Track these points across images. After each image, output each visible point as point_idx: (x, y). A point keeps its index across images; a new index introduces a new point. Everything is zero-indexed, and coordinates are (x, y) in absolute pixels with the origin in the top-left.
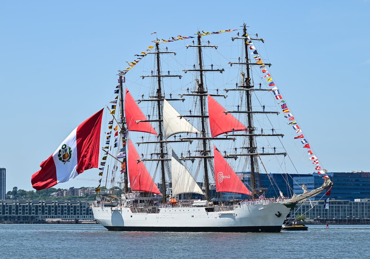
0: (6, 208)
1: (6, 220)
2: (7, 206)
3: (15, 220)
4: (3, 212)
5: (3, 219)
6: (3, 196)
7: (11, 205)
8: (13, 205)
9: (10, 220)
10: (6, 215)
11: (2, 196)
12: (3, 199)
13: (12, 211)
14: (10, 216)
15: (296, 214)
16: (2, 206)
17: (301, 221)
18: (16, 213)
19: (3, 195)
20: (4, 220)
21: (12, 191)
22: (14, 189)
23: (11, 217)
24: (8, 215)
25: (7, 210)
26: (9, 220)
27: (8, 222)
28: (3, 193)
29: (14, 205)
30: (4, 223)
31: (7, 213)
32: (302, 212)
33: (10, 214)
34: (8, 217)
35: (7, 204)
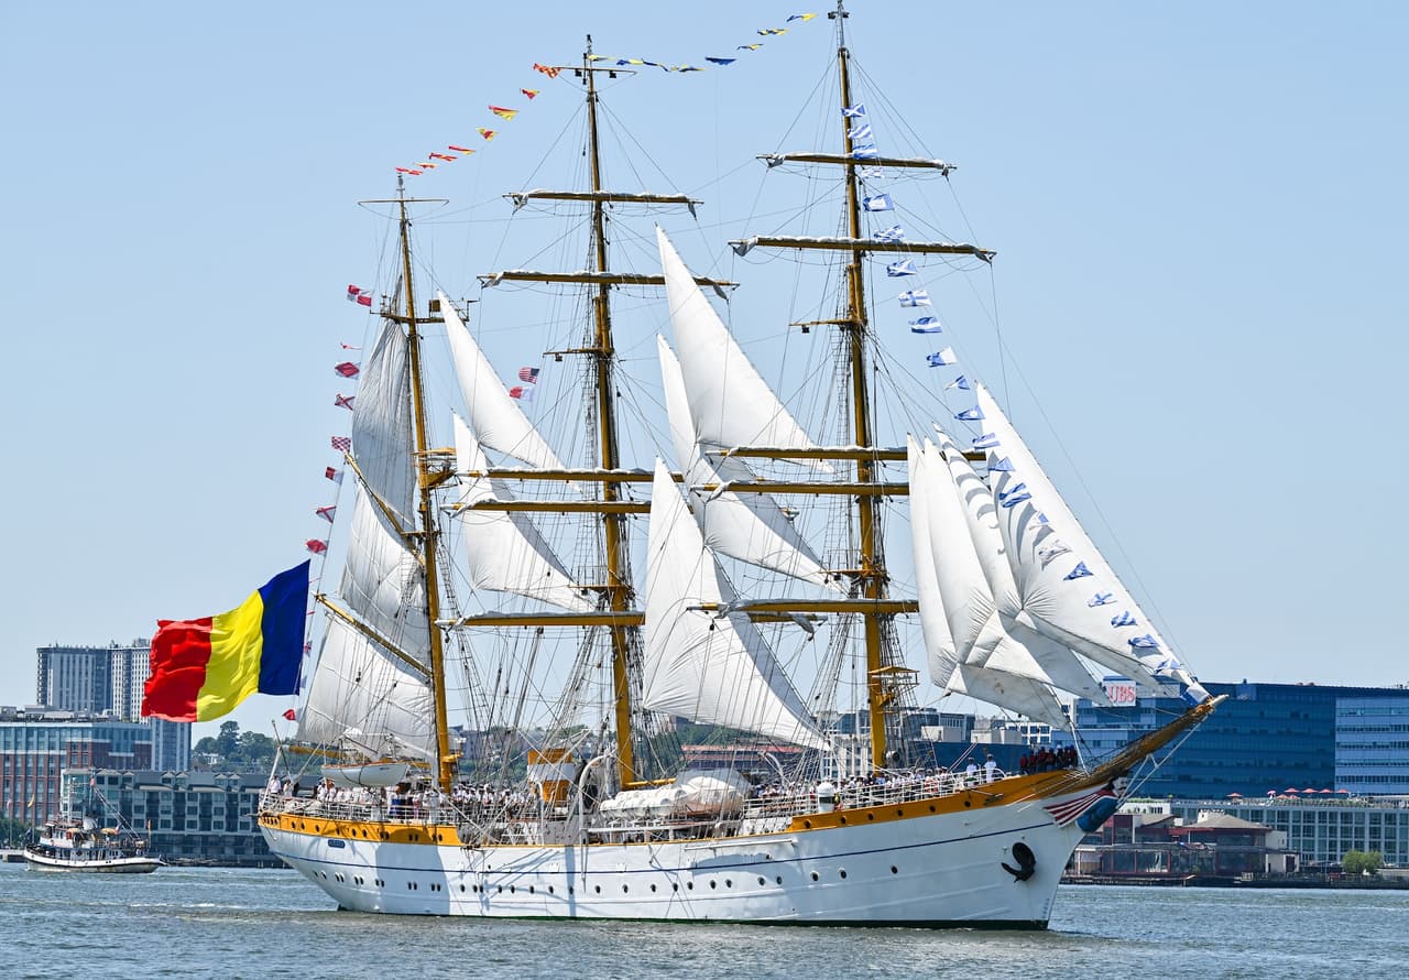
0: (189, 804)
1: (187, 851)
2: (192, 797)
3: (223, 852)
4: (176, 823)
5: (175, 850)
6: (182, 758)
7: (209, 794)
8: (216, 793)
9: (204, 851)
10: (187, 831)
11: (178, 758)
12: (182, 769)
13: (215, 818)
14: (205, 838)
15: (1345, 846)
16: (173, 797)
17: (1365, 873)
18: (229, 824)
19: (182, 752)
20: (180, 850)
21: (216, 738)
22: (227, 731)
23: (210, 839)
24: (196, 832)
25: (193, 811)
26: (198, 850)
27: (196, 860)
28: (182, 746)
29: (221, 794)
30: (181, 865)
31: (192, 824)
32: (1367, 838)
33: (206, 826)
34: (195, 839)
35: (195, 789)
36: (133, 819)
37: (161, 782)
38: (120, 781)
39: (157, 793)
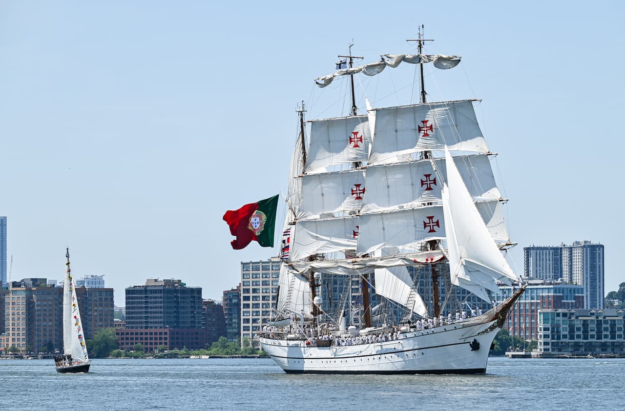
0: (604, 326)
1: (604, 350)
2: (606, 322)
3: (622, 350)
4: (598, 335)
5: (598, 350)
6: (600, 302)
7: (614, 321)
8: (618, 320)
9: (613, 350)
10: (603, 340)
11: (598, 302)
12: (600, 308)
13: (618, 333)
14: (613, 343)
16: (596, 322)
19: (600, 299)
20: (601, 350)
21: (617, 292)
22: (622, 288)
23: (616, 344)
24: (608, 340)
25: (606, 329)
26: (609, 350)
27: (609, 355)
28: (600, 296)
29: (621, 320)
30: (601, 358)
31: (606, 336)
33: (613, 337)
34: (608, 344)
35: (607, 318)
36: (576, 334)
37: (589, 315)
38: (568, 315)
39: (587, 320)
